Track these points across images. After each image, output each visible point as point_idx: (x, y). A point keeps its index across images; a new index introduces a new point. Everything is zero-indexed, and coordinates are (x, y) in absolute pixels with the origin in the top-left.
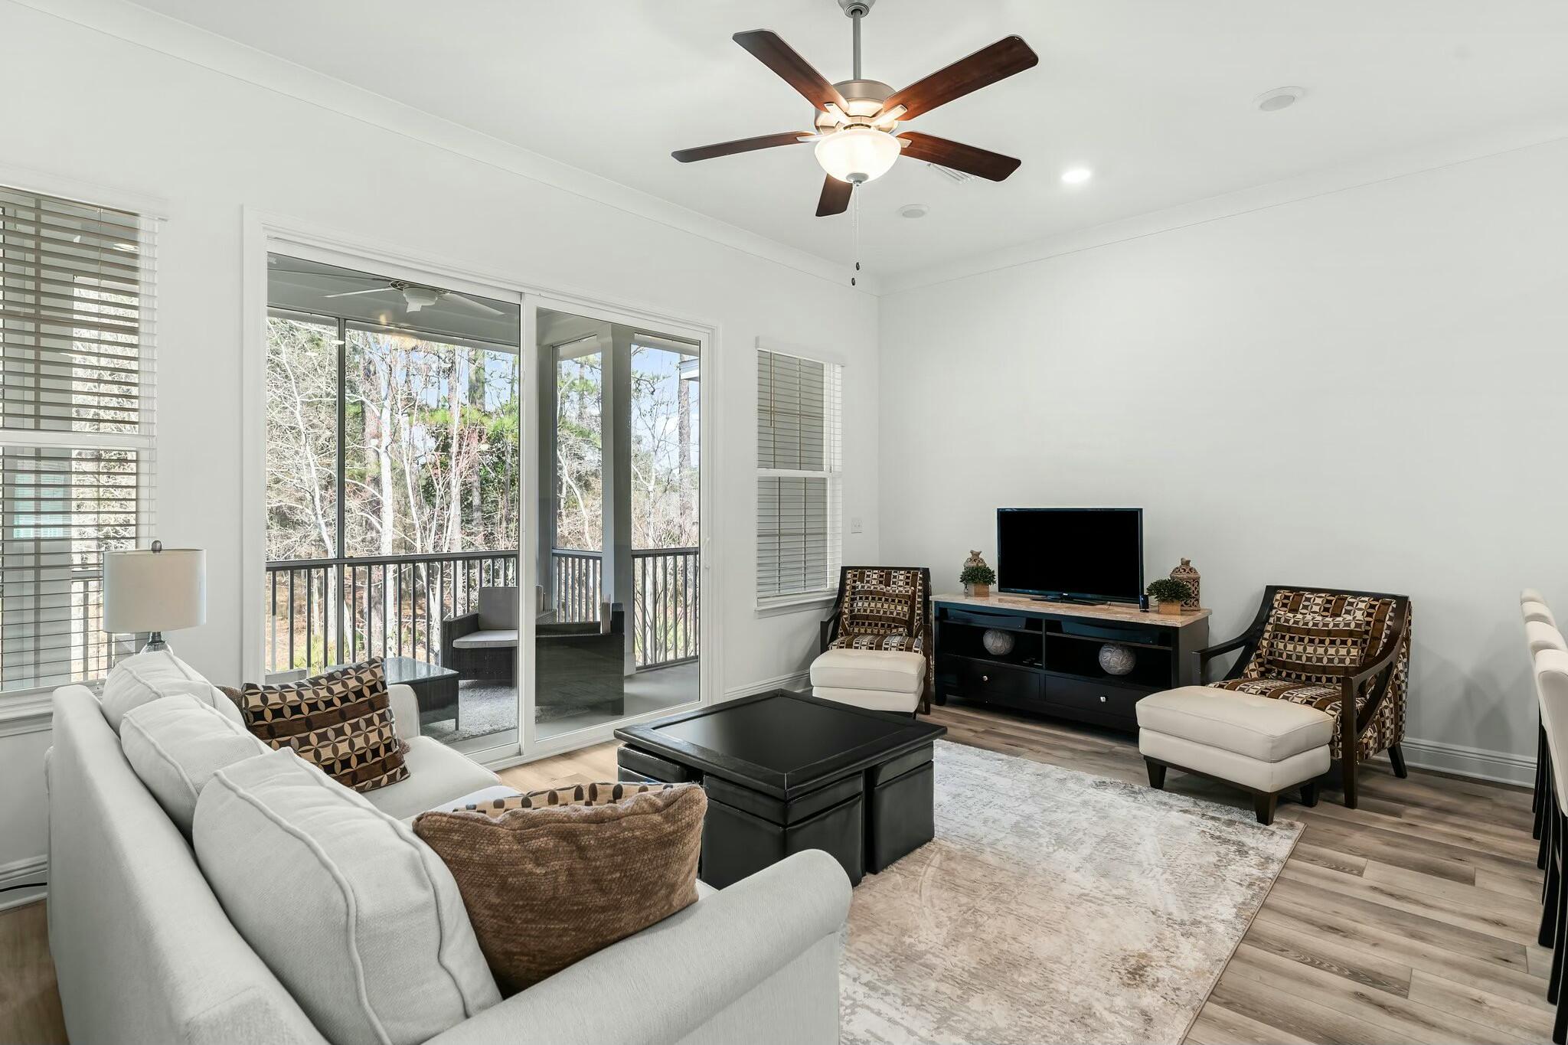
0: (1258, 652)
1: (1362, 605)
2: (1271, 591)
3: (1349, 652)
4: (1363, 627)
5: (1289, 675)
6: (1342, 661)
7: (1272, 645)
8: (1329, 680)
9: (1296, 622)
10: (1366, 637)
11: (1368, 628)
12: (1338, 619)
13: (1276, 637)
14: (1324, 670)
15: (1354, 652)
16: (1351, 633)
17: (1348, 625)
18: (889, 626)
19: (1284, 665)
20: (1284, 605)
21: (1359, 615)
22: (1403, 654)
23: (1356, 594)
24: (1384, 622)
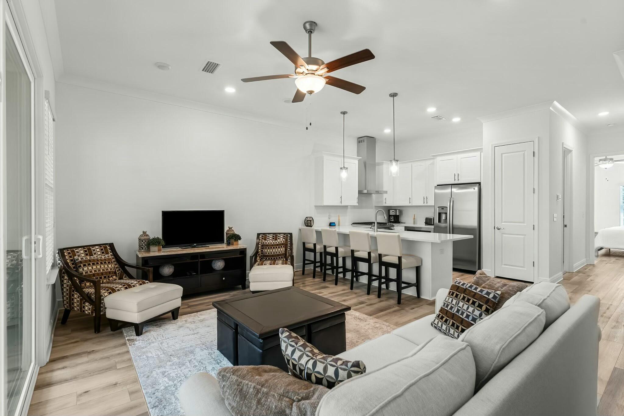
0: (259, 253)
1: (282, 236)
2: (259, 235)
3: (283, 249)
4: (283, 242)
5: (269, 259)
7: (262, 251)
9: (269, 243)
10: (284, 245)
11: (285, 242)
12: (277, 241)
13: (262, 248)
14: (278, 255)
16: (280, 244)
17: (279, 242)
18: (109, 277)
19: (267, 256)
20: (263, 239)
21: (281, 239)
23: (280, 233)
24: (288, 240)
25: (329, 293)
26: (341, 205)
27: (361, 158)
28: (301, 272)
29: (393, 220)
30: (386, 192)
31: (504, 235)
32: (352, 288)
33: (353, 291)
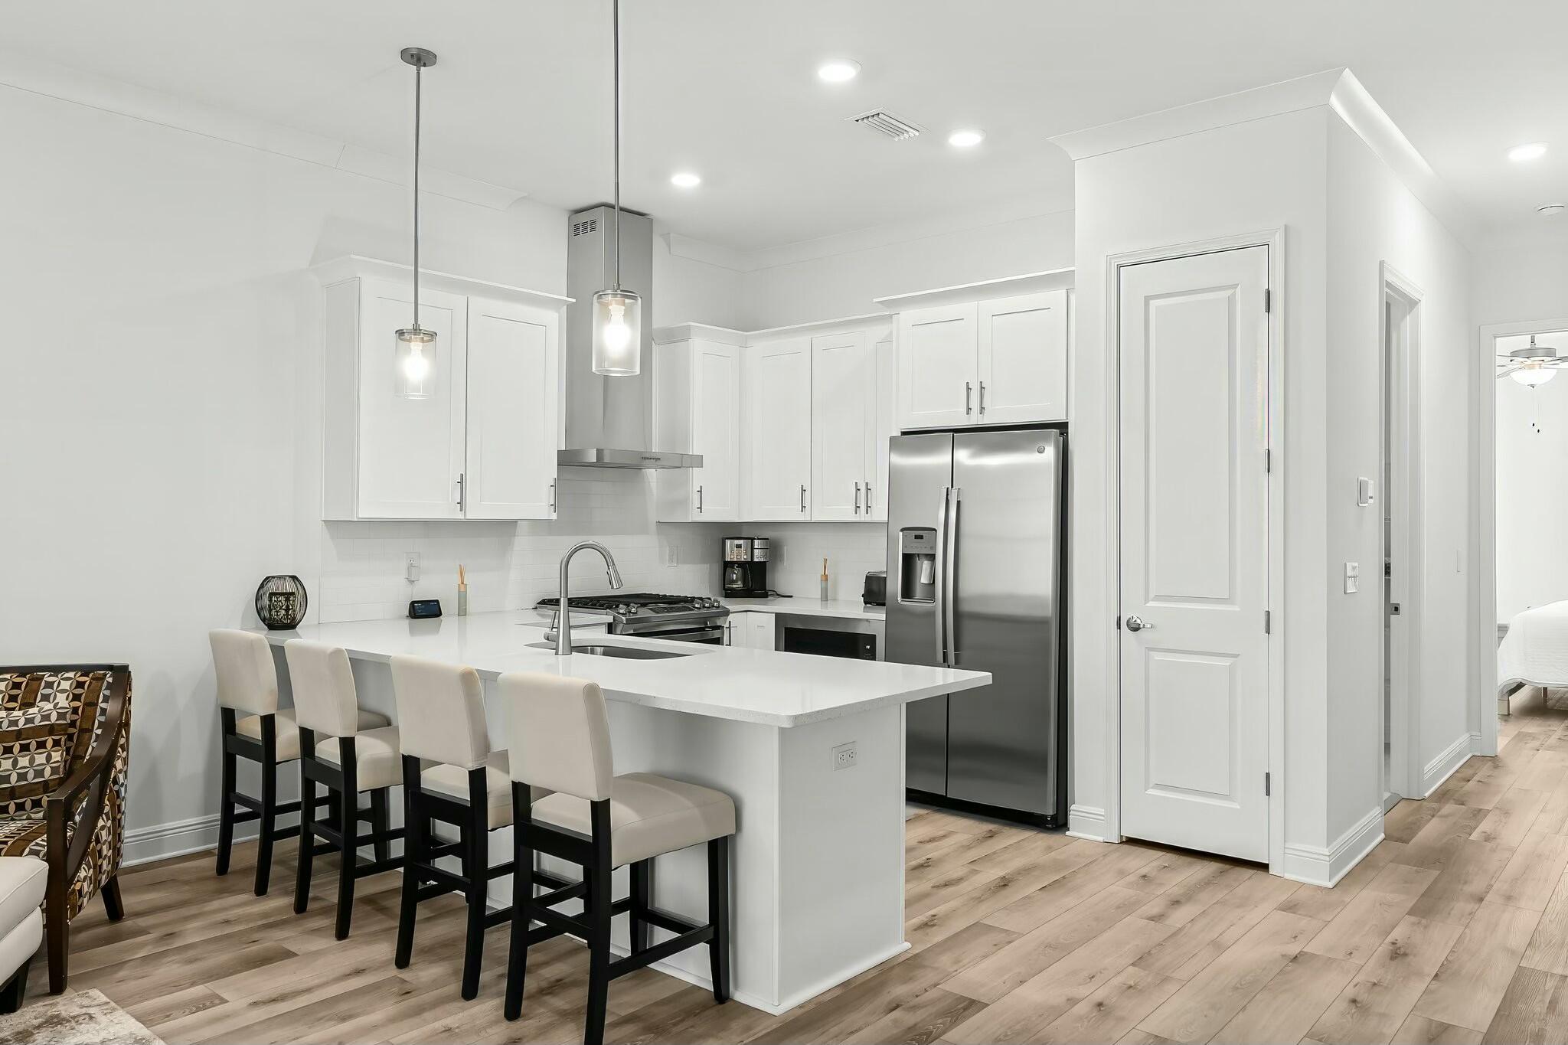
1: (65, 685)
3: (49, 758)
4: (68, 716)
6: (39, 773)
8: (20, 807)
10: (71, 730)
11: (75, 717)
12: (31, 711)
15: (56, 756)
16: (51, 730)
17: (47, 717)
21: (62, 700)
22: (122, 746)
23: (56, 670)
24: (97, 704)
25: (255, 1004)
26: (460, 516)
27: (574, 300)
28: (212, 862)
29: (738, 585)
30: (698, 461)
31: (1157, 657)
32: (403, 960)
33: (405, 974)
